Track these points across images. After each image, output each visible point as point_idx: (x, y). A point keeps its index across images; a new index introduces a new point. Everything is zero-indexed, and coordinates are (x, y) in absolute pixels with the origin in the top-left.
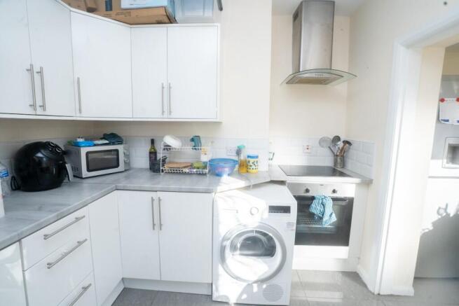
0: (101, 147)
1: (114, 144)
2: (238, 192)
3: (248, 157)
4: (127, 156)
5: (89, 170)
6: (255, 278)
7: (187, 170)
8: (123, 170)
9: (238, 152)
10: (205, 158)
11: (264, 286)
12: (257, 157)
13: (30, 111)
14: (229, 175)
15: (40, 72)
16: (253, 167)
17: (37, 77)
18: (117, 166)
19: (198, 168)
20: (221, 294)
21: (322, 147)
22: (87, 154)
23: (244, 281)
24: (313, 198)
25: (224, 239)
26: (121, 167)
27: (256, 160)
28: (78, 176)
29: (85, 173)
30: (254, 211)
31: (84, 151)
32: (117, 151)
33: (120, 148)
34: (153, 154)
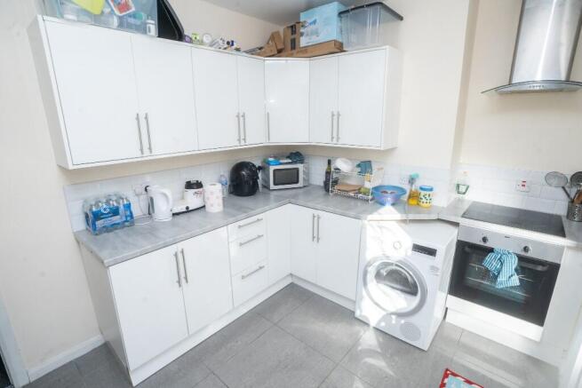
0: (285, 165)
1: (296, 163)
2: (394, 223)
3: (421, 189)
4: (307, 174)
5: (275, 184)
6: (393, 310)
7: (352, 194)
8: (302, 186)
9: (412, 181)
10: (369, 185)
11: (403, 322)
12: (431, 190)
13: (237, 143)
14: (393, 205)
15: (243, 116)
16: (424, 200)
17: (241, 119)
18: (297, 182)
19: (365, 194)
20: (363, 314)
21: (550, 185)
22: (275, 171)
23: (384, 309)
24: (491, 250)
25: (369, 264)
26: (301, 184)
27: (428, 193)
28: (266, 187)
29: (272, 186)
30: (397, 245)
31: (272, 169)
32: (297, 170)
33: (300, 166)
34: (328, 173)
